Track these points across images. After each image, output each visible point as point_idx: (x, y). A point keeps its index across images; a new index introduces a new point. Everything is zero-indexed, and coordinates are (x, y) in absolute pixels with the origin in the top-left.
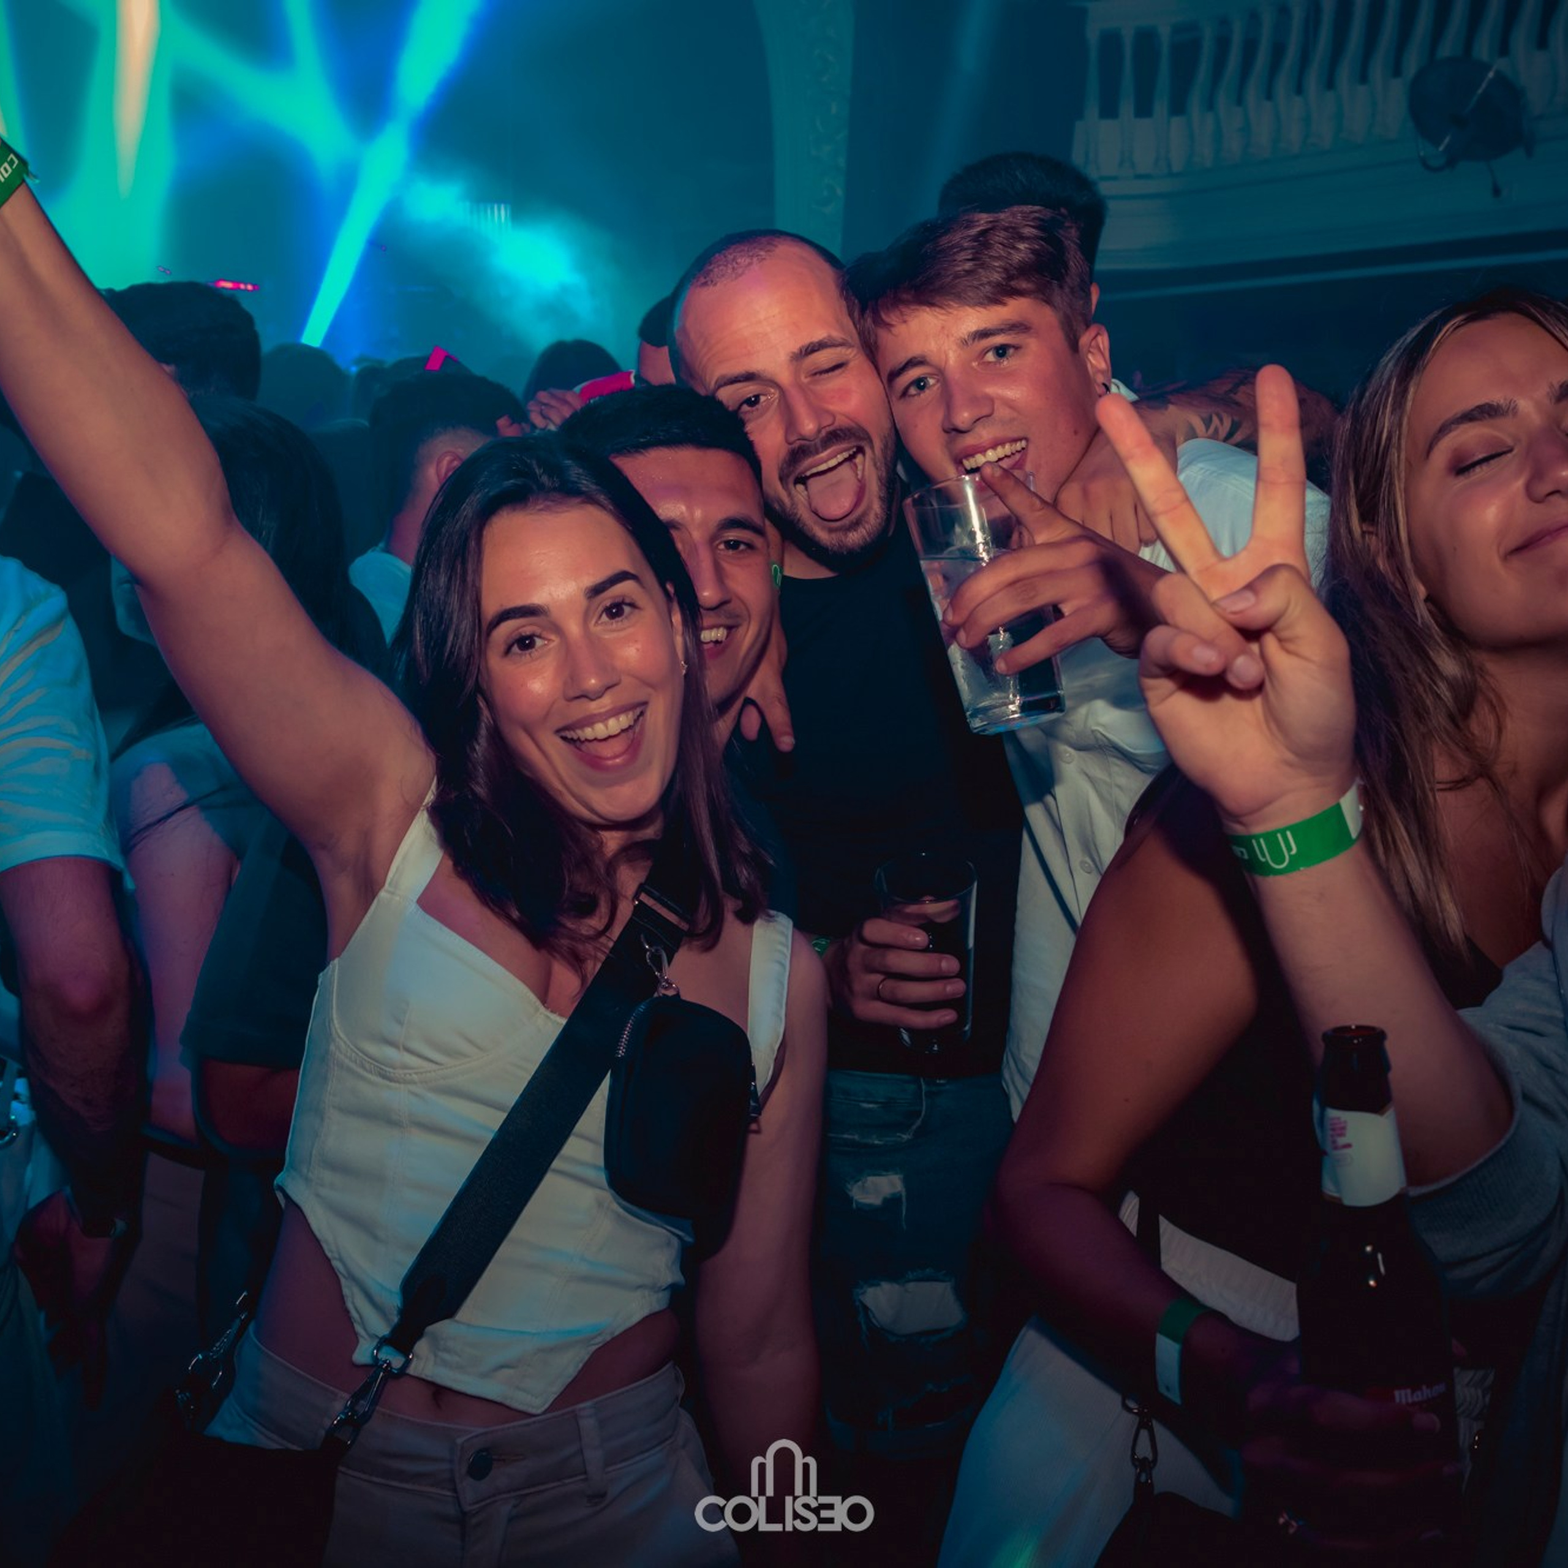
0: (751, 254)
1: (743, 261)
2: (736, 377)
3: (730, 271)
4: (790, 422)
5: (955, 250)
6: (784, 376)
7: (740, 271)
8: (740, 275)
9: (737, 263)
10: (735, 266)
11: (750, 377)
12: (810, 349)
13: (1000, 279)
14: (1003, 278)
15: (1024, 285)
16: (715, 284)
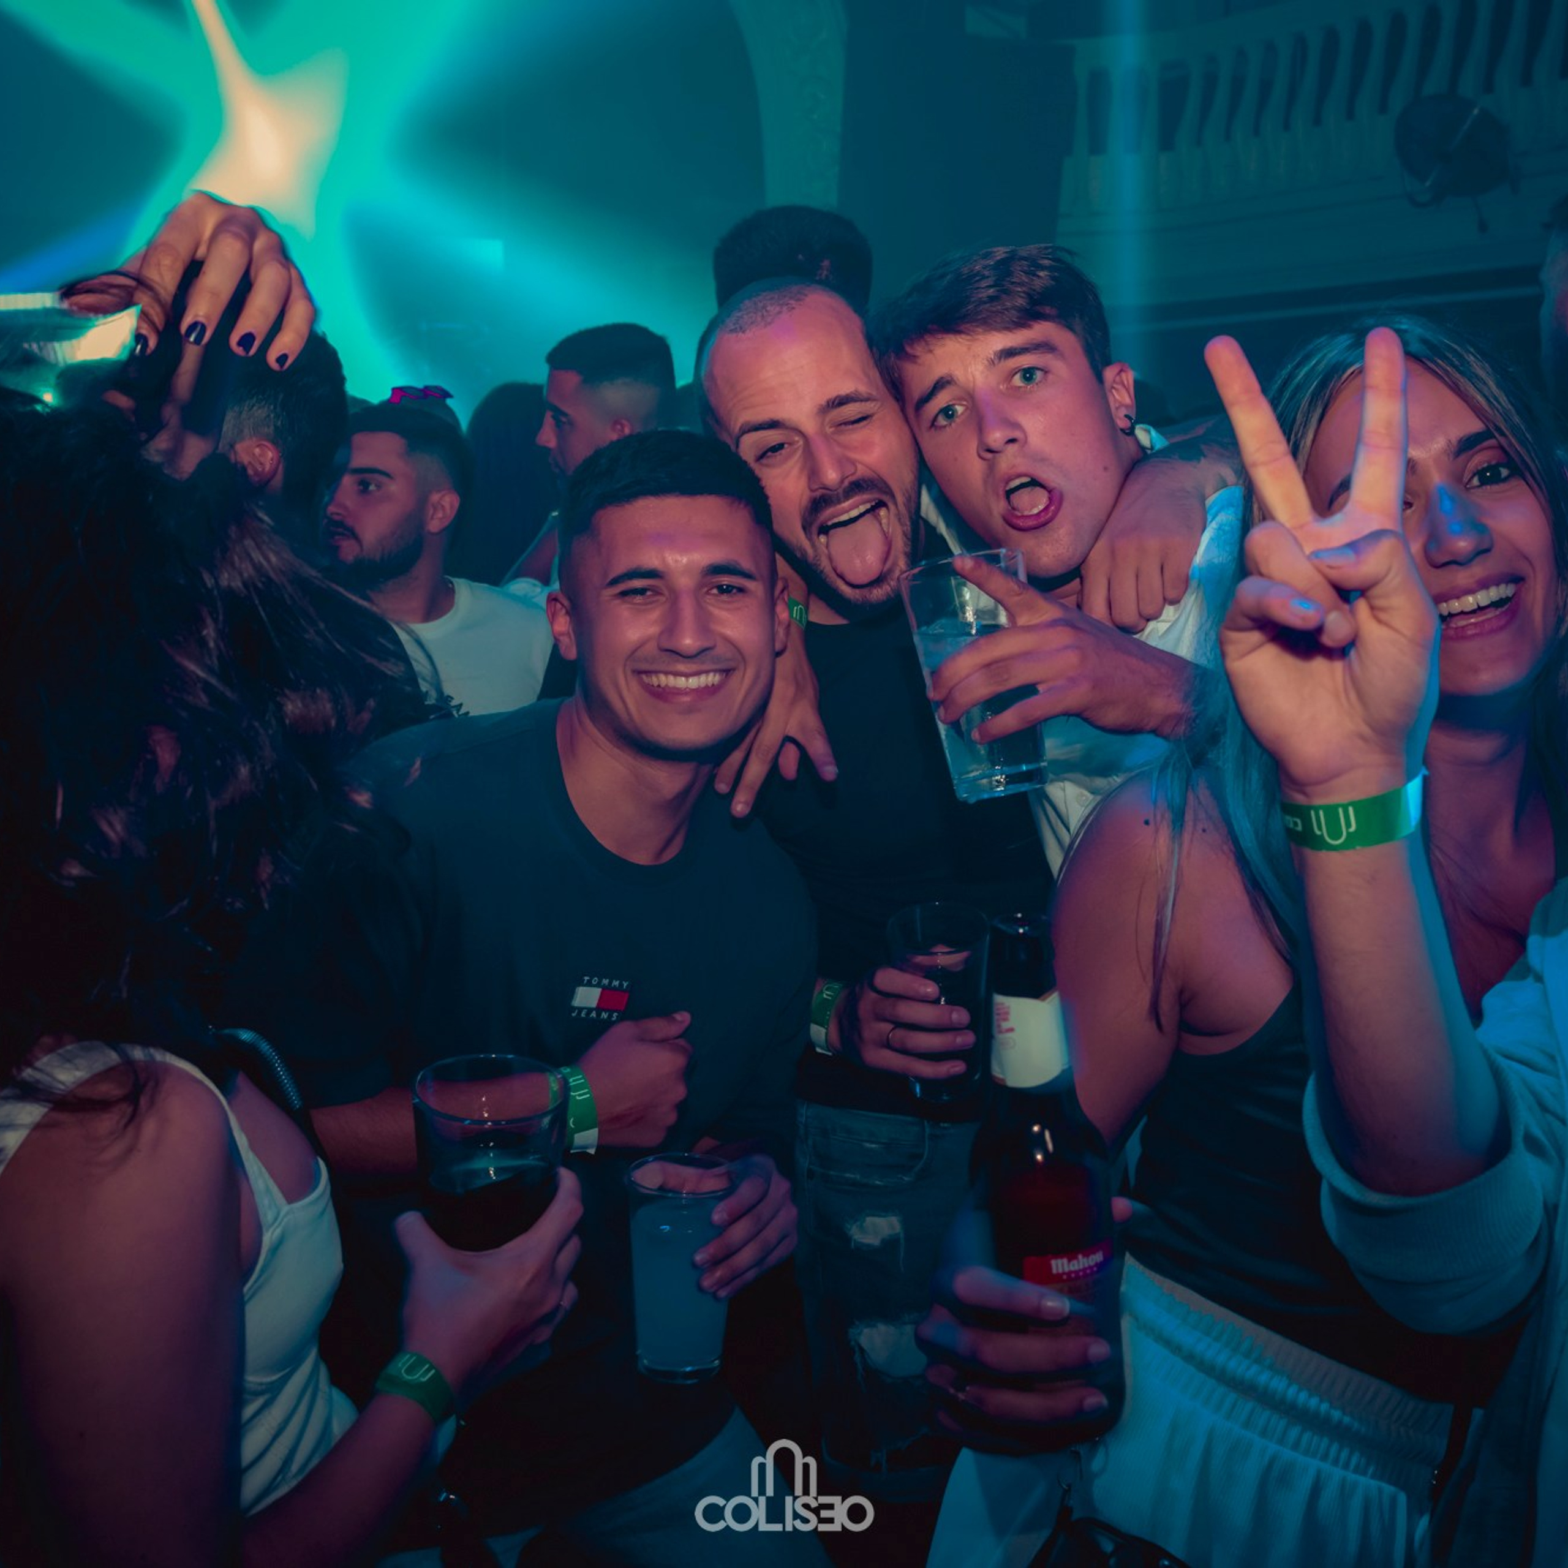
0: (781, 302)
1: (772, 309)
2: (760, 425)
3: (759, 319)
4: (813, 472)
5: (977, 278)
6: (809, 426)
7: (769, 319)
8: (770, 323)
9: (766, 311)
10: (765, 314)
11: (774, 425)
12: (836, 402)
13: (1024, 304)
14: (1027, 303)
15: (1047, 310)
16: (744, 332)
